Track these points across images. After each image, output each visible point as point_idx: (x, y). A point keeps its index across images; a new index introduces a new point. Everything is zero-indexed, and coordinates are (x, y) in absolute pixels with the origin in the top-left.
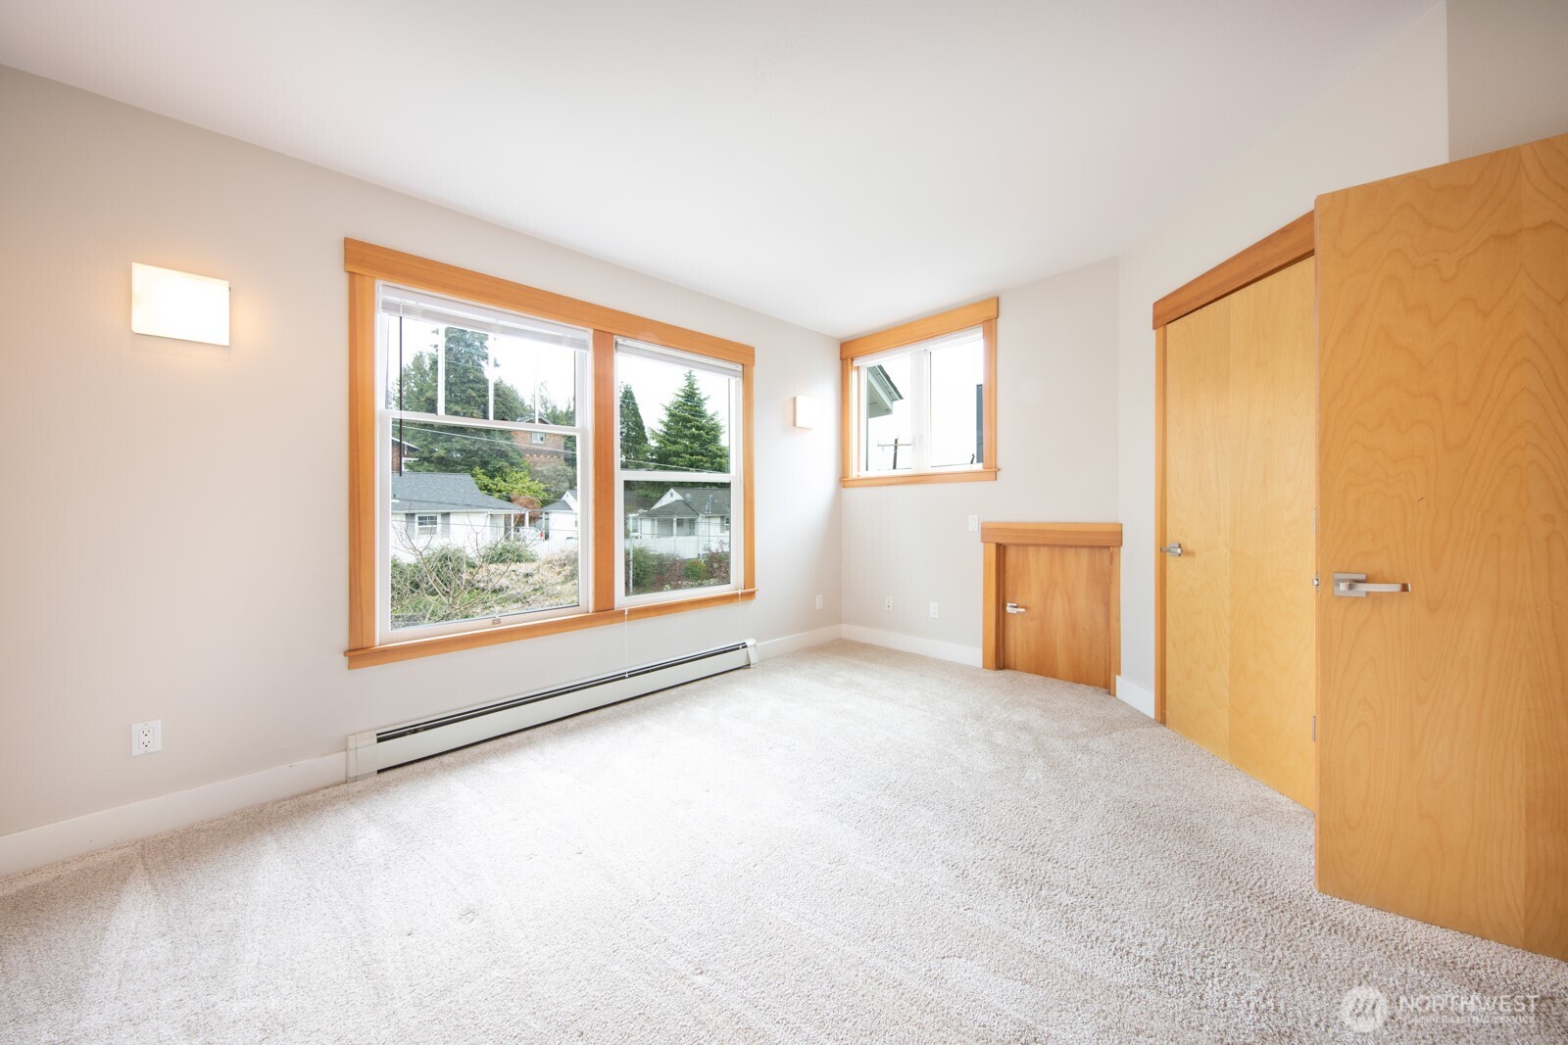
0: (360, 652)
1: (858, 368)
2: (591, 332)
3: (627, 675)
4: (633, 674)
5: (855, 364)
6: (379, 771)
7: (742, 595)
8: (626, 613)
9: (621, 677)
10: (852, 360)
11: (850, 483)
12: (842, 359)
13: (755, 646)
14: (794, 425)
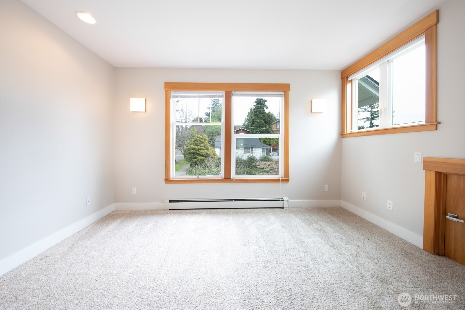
0: (168, 180)
1: (352, 80)
2: (224, 92)
3: (234, 200)
4: (236, 200)
5: (349, 79)
6: (170, 210)
7: (282, 180)
8: (234, 180)
9: (232, 200)
10: (347, 78)
11: (345, 135)
12: (342, 79)
13: (288, 201)
14: (312, 112)
